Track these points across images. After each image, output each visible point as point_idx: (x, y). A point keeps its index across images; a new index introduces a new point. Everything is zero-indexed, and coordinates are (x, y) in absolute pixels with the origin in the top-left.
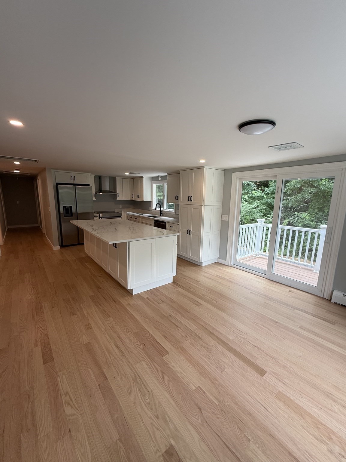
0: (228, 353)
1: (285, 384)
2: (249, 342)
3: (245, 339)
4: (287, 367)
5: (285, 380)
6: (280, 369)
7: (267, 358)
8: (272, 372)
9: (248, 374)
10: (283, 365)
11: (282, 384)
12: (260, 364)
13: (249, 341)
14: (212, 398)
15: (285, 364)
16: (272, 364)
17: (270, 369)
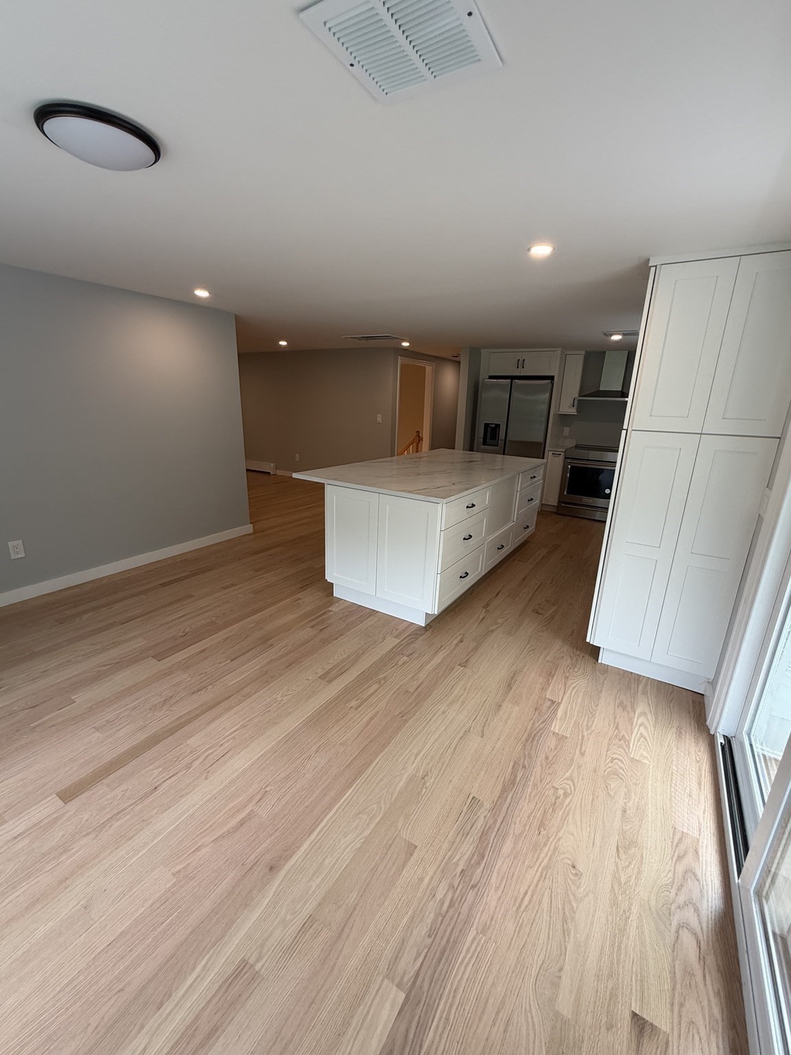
0: (141, 737)
1: (15, 838)
2: (174, 775)
3: (189, 766)
4: (61, 854)
5: (26, 841)
6: (63, 836)
7: (108, 810)
8: (63, 815)
9: (75, 768)
10: (71, 845)
11: (20, 832)
12: (94, 793)
13: (179, 775)
14: (45, 719)
15: (74, 854)
16: (85, 819)
17: (72, 813)
